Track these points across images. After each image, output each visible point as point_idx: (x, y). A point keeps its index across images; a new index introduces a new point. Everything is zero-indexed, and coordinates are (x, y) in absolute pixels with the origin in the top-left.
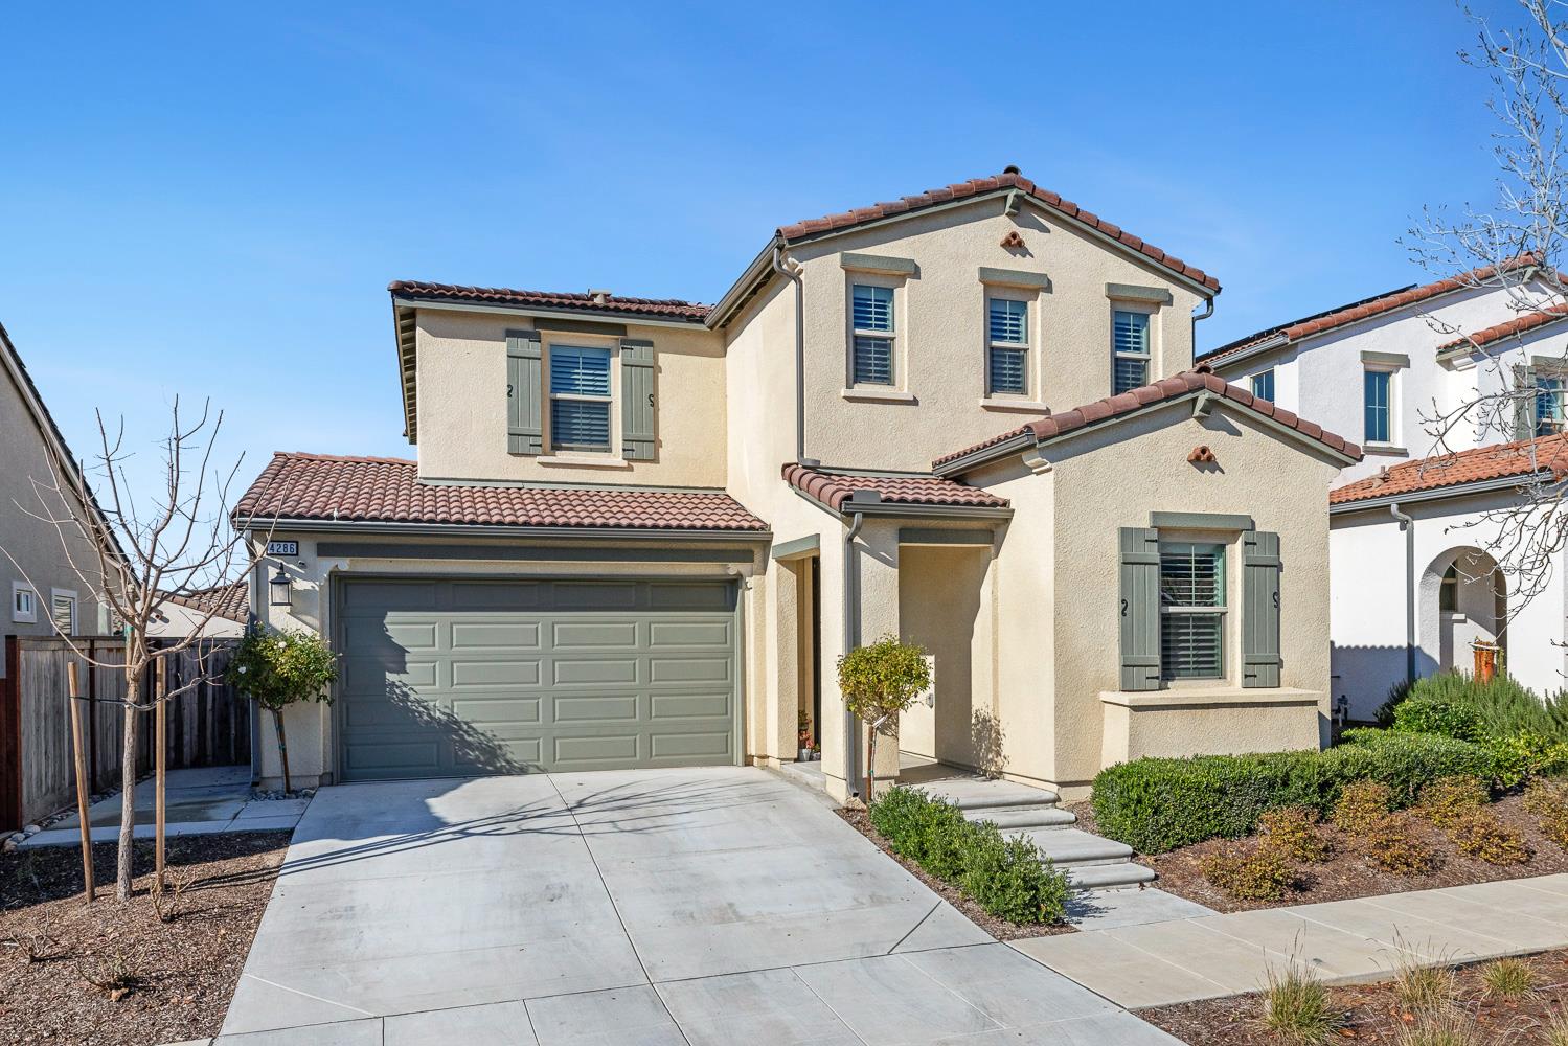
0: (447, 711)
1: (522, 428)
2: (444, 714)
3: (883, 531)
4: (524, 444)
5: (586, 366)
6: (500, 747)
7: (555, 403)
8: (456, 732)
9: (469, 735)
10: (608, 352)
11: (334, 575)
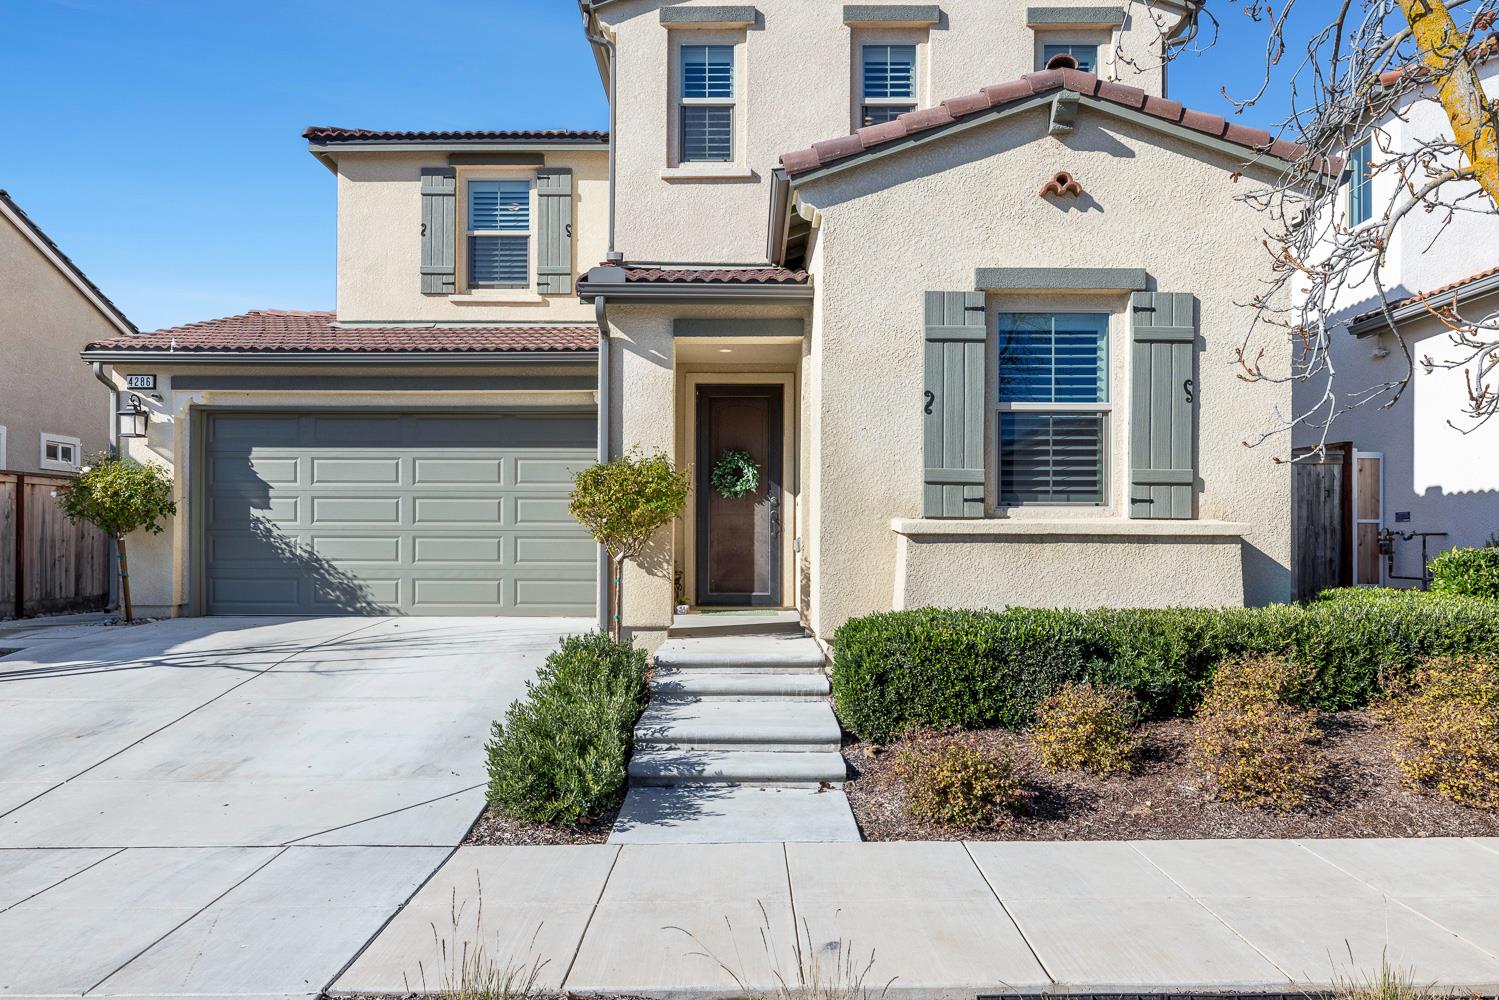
0: (309, 549)
1: (436, 268)
2: (306, 551)
3: (654, 322)
4: (437, 287)
5: (504, 201)
6: (360, 588)
7: (472, 240)
8: (316, 570)
9: (330, 574)
10: (527, 183)
11: (195, 409)
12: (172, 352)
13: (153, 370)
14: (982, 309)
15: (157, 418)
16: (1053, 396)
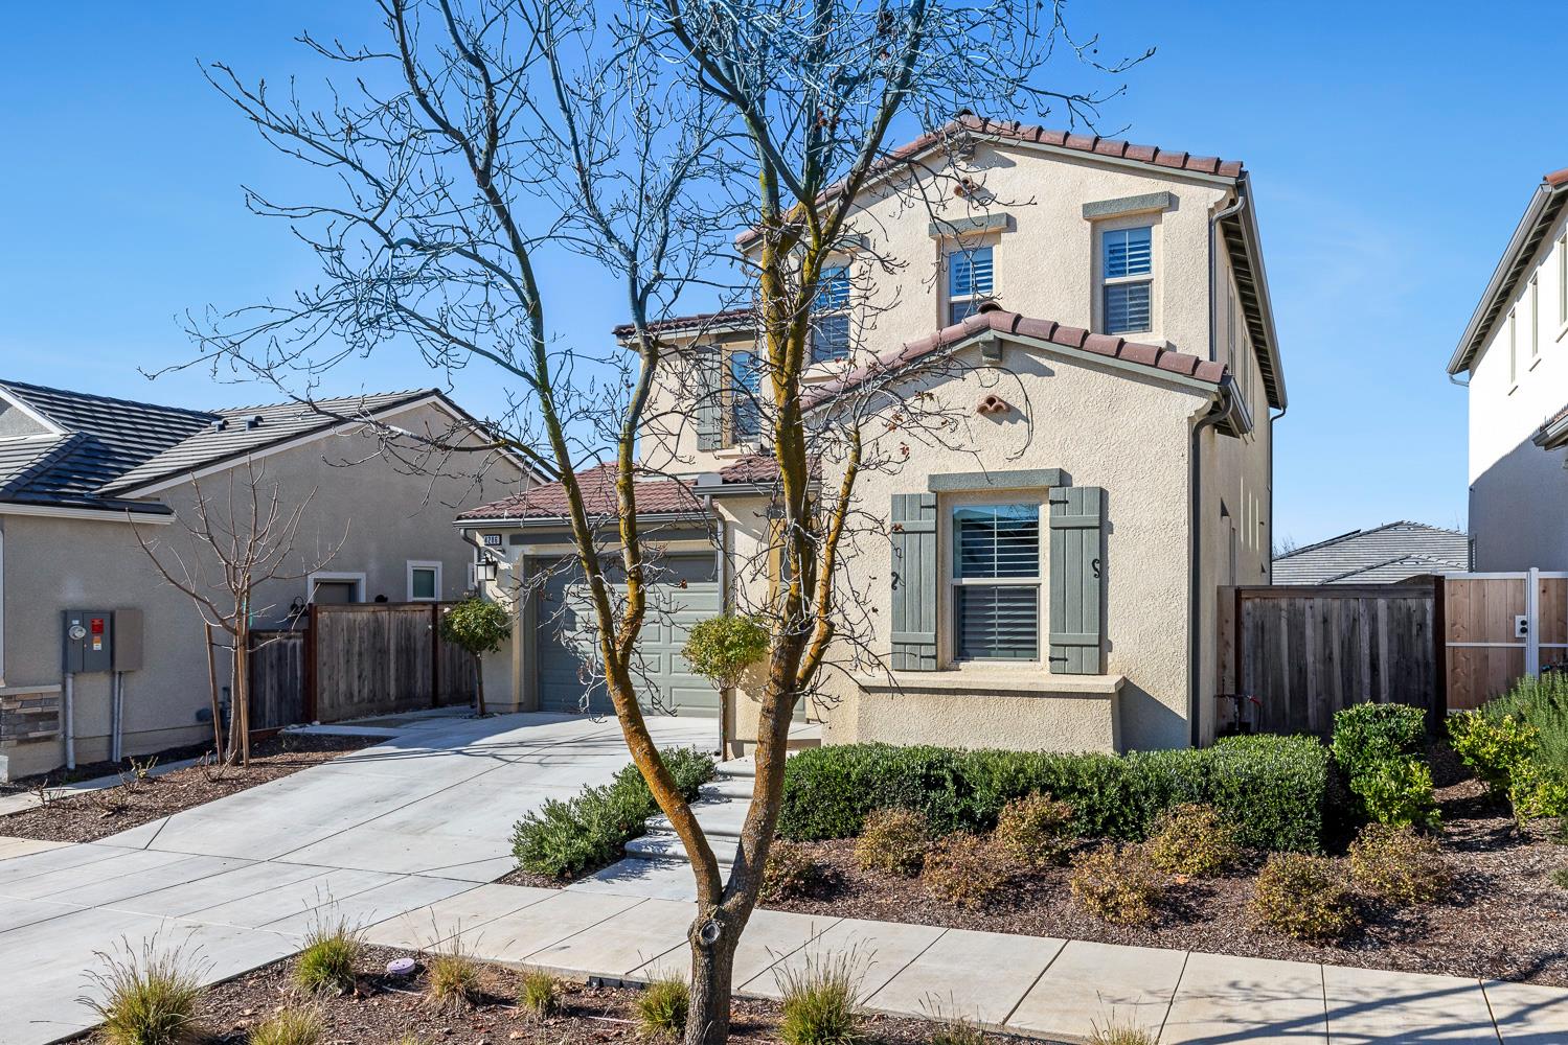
3: (755, 509)
4: (708, 442)
11: (526, 558)
12: (505, 520)
13: (499, 532)
14: (933, 507)
15: (503, 566)
16: (996, 571)
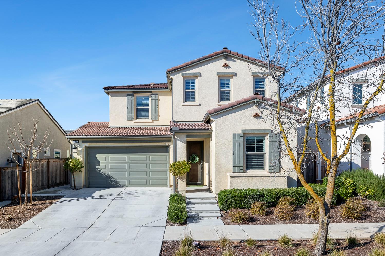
0: (108, 174)
1: (130, 115)
2: (107, 174)
3: (183, 136)
4: (130, 118)
5: (144, 100)
6: (118, 181)
7: (137, 109)
8: (109, 178)
9: (112, 179)
10: (149, 97)
11: (86, 147)
12: (83, 136)
14: (243, 136)
15: (79, 149)
16: (255, 151)
